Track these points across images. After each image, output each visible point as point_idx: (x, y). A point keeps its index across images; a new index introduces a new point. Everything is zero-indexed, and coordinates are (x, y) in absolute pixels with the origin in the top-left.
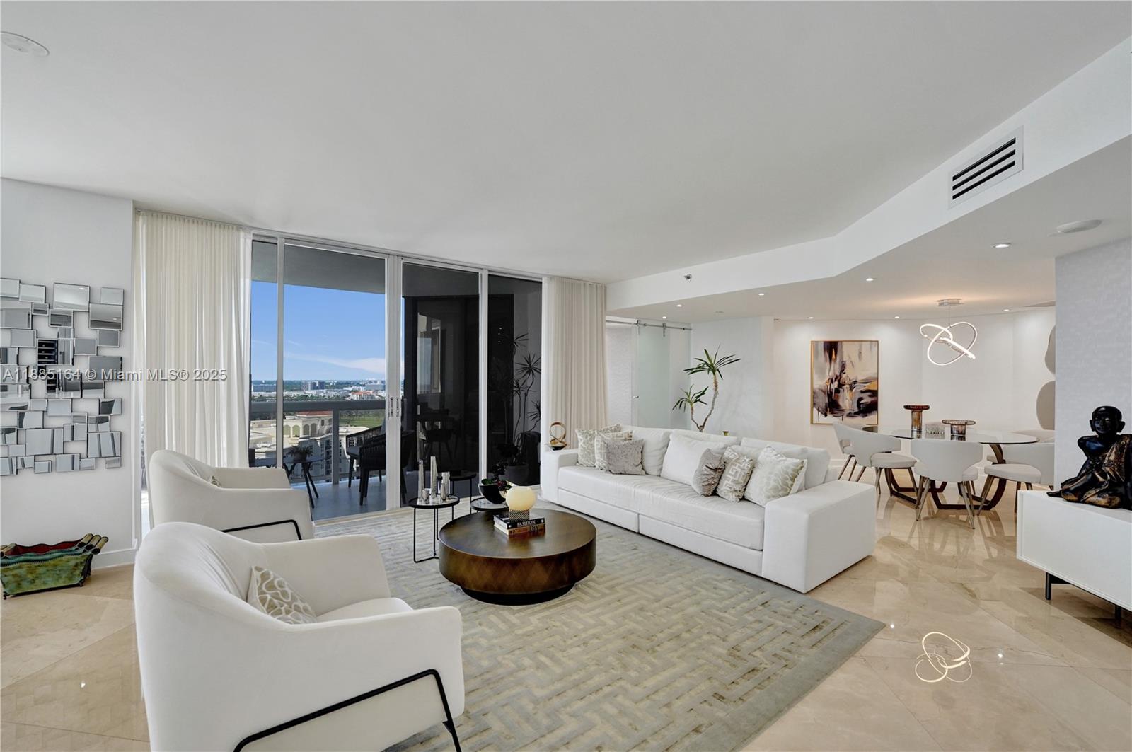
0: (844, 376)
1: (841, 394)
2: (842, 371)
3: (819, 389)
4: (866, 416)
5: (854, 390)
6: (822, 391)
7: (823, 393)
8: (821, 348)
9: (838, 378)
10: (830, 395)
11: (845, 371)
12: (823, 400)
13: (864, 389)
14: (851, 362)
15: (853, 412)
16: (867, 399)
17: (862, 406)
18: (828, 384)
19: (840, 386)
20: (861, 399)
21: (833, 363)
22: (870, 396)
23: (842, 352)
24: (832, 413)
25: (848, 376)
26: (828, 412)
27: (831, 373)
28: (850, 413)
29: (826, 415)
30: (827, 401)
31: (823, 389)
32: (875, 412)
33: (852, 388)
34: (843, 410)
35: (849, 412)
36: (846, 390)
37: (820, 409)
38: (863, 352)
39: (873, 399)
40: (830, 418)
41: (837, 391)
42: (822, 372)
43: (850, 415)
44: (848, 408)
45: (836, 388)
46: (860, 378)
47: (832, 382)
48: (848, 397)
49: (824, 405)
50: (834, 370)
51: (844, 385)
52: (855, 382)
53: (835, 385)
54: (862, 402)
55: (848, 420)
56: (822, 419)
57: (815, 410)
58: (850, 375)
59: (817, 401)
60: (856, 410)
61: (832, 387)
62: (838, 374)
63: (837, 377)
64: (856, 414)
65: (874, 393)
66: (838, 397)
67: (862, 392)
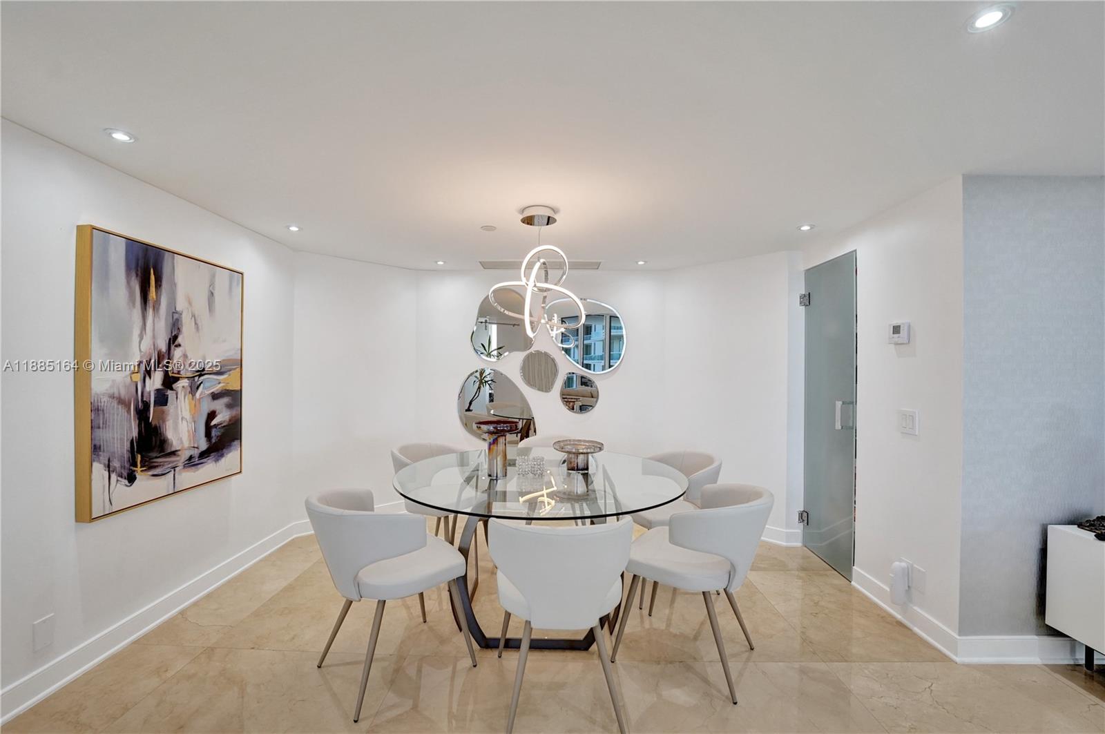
0: (177, 353)
1: (170, 408)
2: (173, 341)
3: (112, 397)
4: (222, 456)
5: (198, 395)
6: (121, 401)
7: (121, 410)
8: (117, 257)
9: (163, 357)
10: (142, 413)
11: (180, 340)
12: (123, 430)
13: (217, 388)
14: (193, 316)
15: (196, 453)
16: (222, 417)
17: (214, 433)
18: (138, 378)
19: (169, 381)
20: (212, 415)
21: (150, 312)
22: (229, 406)
23: (173, 285)
24: (149, 465)
25: (185, 356)
26: (139, 469)
27: (147, 344)
28: (191, 458)
29: (131, 478)
30: (135, 433)
31: (123, 393)
32: (236, 443)
33: (194, 388)
34: (174, 453)
35: (185, 455)
36: (181, 395)
37: (116, 464)
38: (216, 294)
39: (234, 412)
40: (146, 484)
41: (162, 399)
42: (118, 342)
43: (191, 463)
44: (186, 444)
45: (158, 391)
46: (212, 359)
47: (148, 373)
48: (187, 415)
49: (127, 445)
50: (154, 337)
51: (177, 379)
52: (201, 373)
53: (156, 381)
54: (213, 423)
55: (187, 477)
56: (123, 493)
57: (99, 470)
58: (191, 353)
59: (103, 435)
60: (204, 445)
61: (148, 388)
62: (164, 349)
63: (160, 357)
64: (204, 455)
65: (234, 397)
66: (162, 417)
67: (215, 396)
